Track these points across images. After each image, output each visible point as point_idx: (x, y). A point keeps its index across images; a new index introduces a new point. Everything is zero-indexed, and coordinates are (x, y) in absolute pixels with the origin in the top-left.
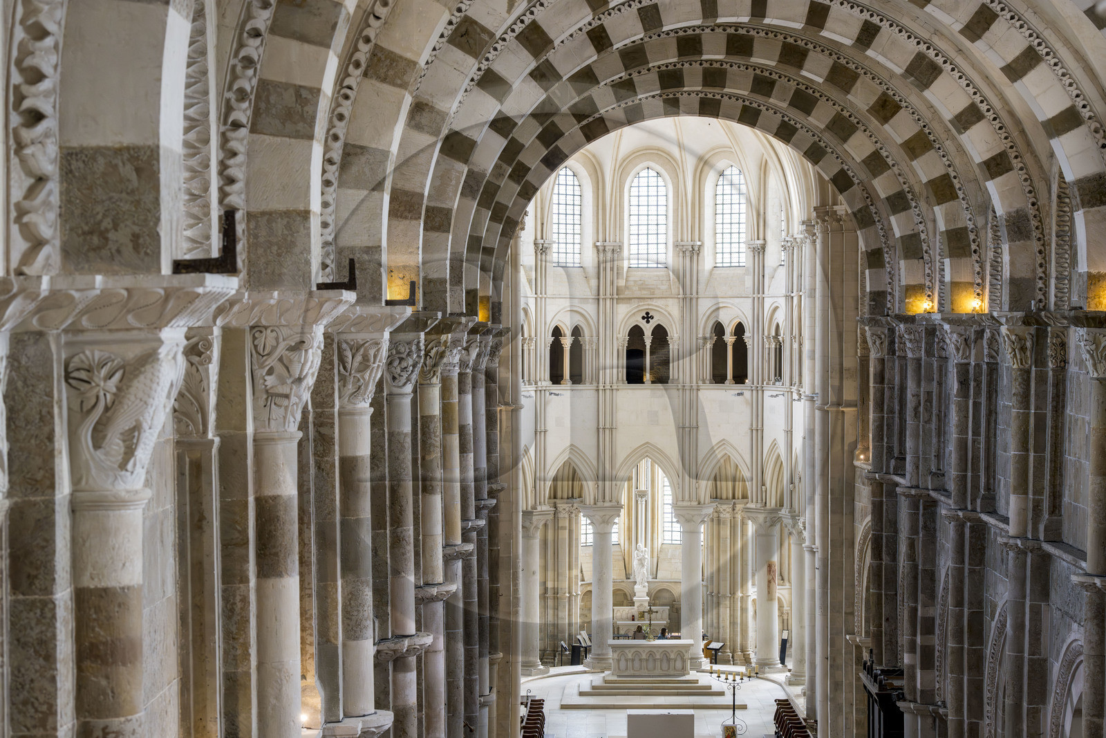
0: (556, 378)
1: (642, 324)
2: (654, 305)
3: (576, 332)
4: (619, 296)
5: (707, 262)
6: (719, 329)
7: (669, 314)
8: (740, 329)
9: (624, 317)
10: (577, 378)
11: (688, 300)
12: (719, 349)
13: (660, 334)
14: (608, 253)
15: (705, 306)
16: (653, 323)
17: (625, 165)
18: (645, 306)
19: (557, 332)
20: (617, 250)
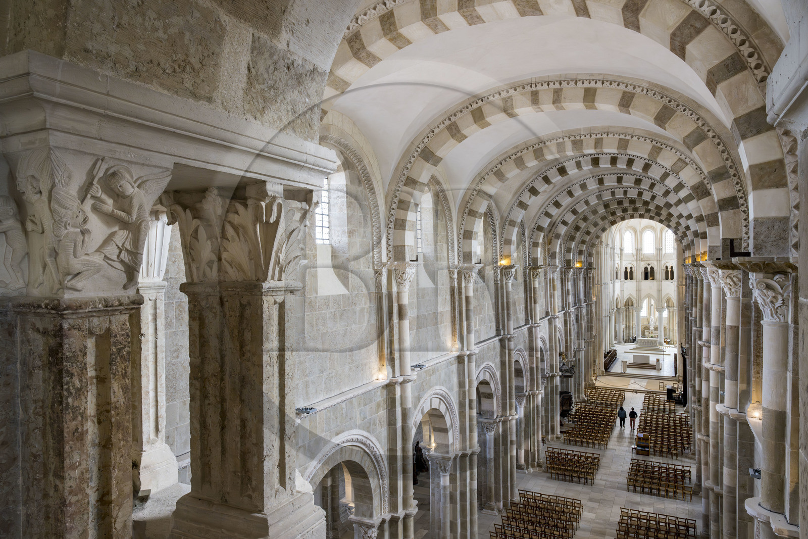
0: (626, 278)
1: (648, 266)
2: (650, 262)
3: (631, 268)
4: (642, 260)
5: (663, 252)
6: (667, 267)
7: (654, 264)
8: (672, 267)
9: (643, 265)
10: (631, 278)
11: (659, 261)
12: (667, 272)
13: (652, 268)
14: (639, 251)
15: (663, 262)
16: (650, 266)
17: (643, 230)
18: (648, 262)
19: (626, 268)
20: (641, 250)
